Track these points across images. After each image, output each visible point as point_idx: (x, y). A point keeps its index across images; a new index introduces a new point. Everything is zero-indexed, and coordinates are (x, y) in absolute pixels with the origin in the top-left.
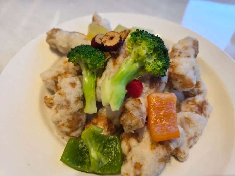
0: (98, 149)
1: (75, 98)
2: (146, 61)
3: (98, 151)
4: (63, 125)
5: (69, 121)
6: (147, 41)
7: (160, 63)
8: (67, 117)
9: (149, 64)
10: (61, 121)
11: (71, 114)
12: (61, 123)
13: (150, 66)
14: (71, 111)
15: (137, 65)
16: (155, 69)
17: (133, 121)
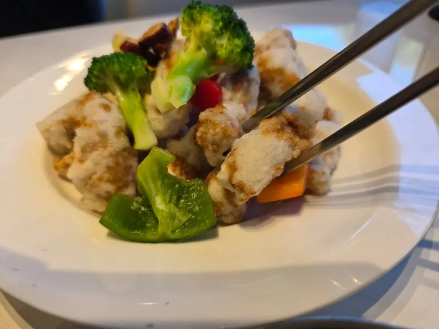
0: (168, 199)
1: (114, 127)
2: (215, 43)
3: (170, 202)
4: (100, 179)
5: (109, 168)
6: (209, 11)
7: (237, 41)
8: (105, 162)
9: (222, 46)
10: (95, 173)
11: (111, 155)
12: (95, 177)
13: (224, 48)
14: (110, 149)
15: (203, 52)
16: (232, 51)
17: (218, 130)
